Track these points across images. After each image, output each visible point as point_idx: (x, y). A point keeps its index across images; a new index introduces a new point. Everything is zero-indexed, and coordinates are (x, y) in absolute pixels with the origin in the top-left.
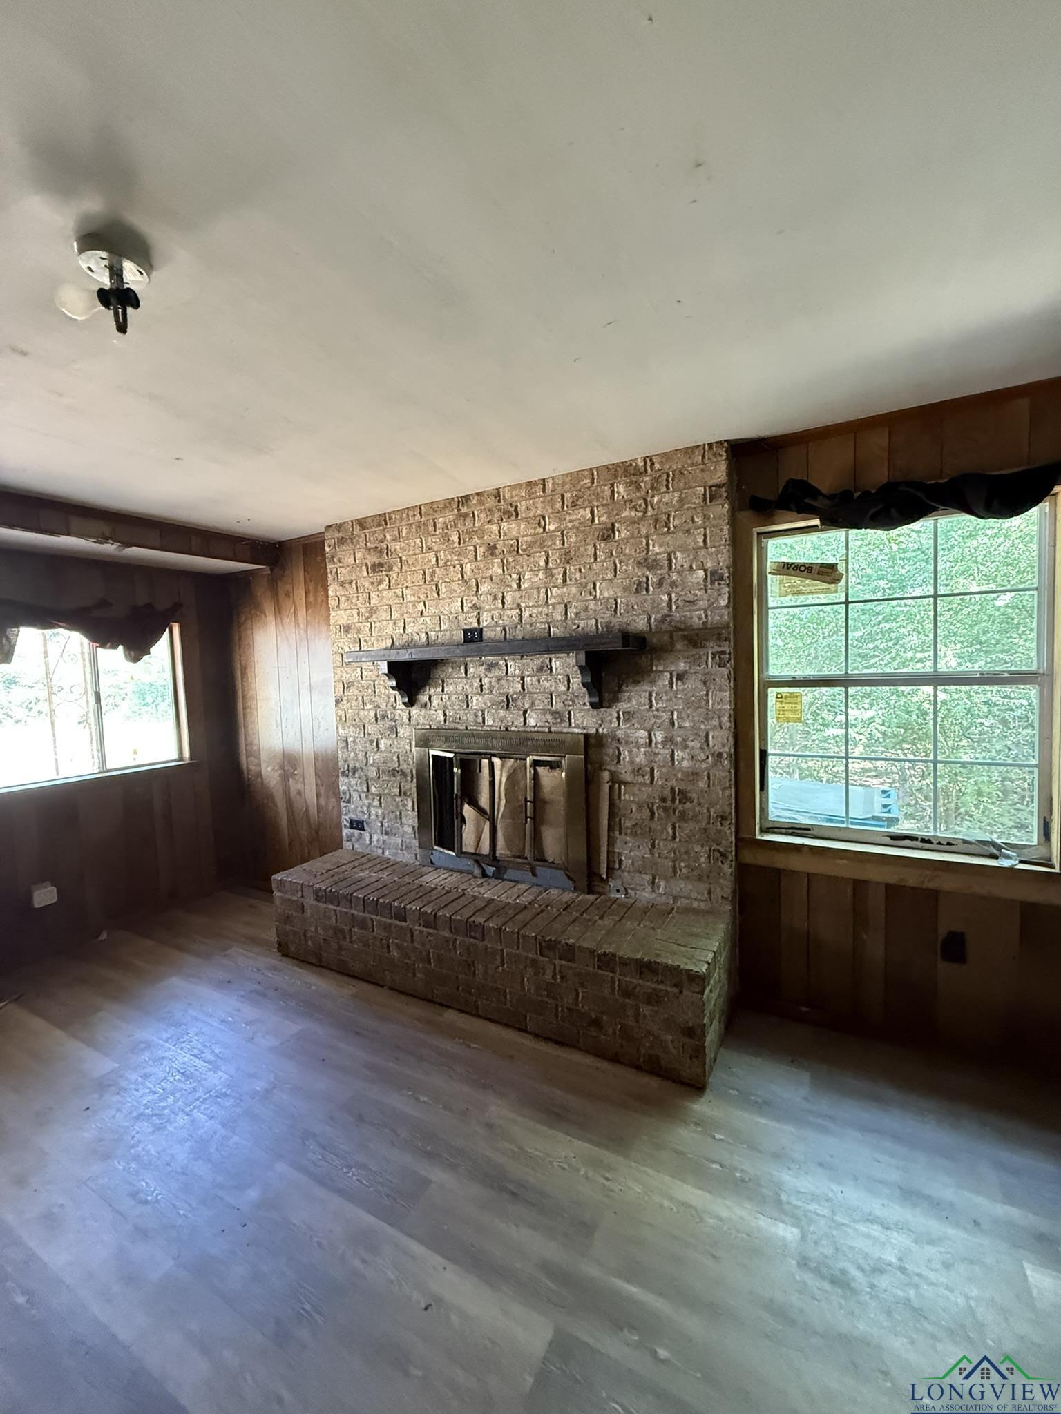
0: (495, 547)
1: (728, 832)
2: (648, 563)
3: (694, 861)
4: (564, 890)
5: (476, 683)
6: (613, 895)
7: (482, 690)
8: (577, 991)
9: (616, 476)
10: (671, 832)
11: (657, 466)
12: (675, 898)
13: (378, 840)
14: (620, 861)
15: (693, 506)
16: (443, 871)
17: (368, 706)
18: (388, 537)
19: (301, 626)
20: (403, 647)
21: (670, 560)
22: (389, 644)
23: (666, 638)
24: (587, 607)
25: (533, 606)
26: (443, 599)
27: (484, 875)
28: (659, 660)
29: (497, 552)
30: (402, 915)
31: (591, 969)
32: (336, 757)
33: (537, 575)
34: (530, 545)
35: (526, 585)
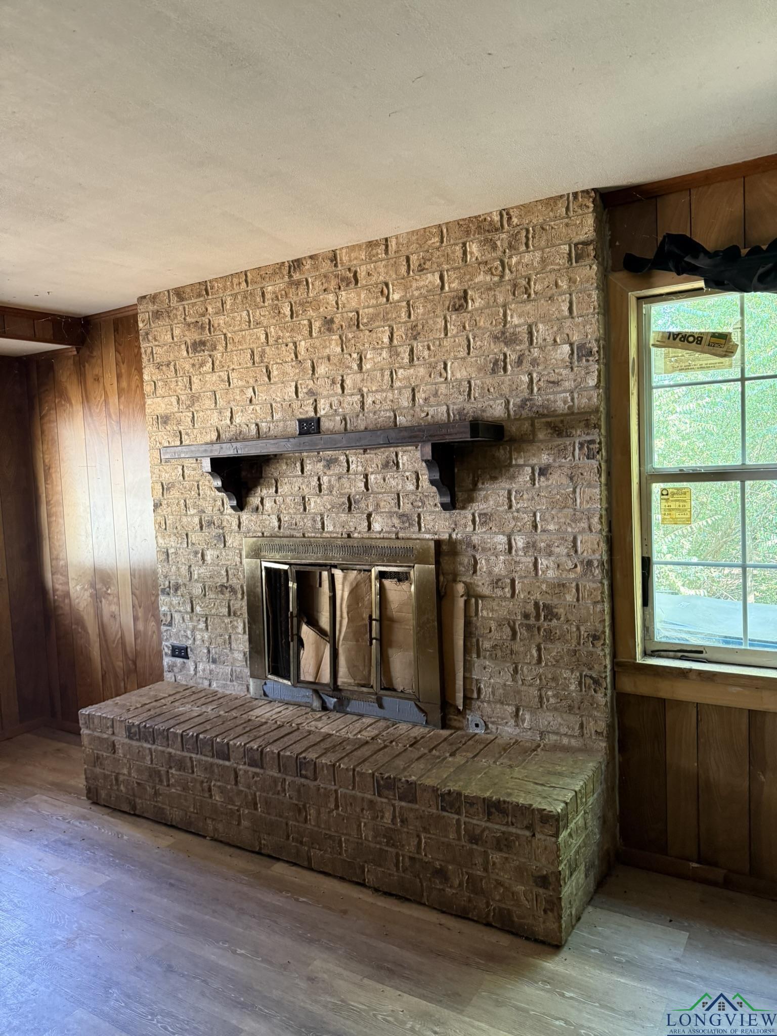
0: (332, 321)
1: (601, 654)
2: (505, 337)
3: (564, 689)
4: (415, 725)
5: (314, 482)
6: (472, 730)
7: (320, 491)
8: (418, 836)
9: (468, 233)
10: (535, 654)
11: (515, 220)
12: (542, 734)
13: (204, 670)
14: (479, 691)
15: (557, 267)
16: (277, 704)
17: (192, 511)
18: (210, 310)
19: (113, 417)
20: (230, 441)
21: (530, 333)
22: (214, 437)
23: (526, 426)
24: (437, 391)
25: (377, 391)
26: (275, 383)
27: (324, 708)
28: (519, 452)
29: (335, 326)
30: (224, 753)
31: (435, 811)
32: (155, 572)
33: (381, 354)
34: (373, 318)
35: (368, 366)
